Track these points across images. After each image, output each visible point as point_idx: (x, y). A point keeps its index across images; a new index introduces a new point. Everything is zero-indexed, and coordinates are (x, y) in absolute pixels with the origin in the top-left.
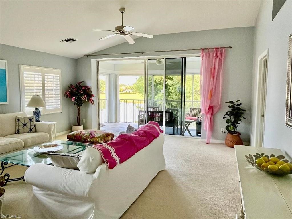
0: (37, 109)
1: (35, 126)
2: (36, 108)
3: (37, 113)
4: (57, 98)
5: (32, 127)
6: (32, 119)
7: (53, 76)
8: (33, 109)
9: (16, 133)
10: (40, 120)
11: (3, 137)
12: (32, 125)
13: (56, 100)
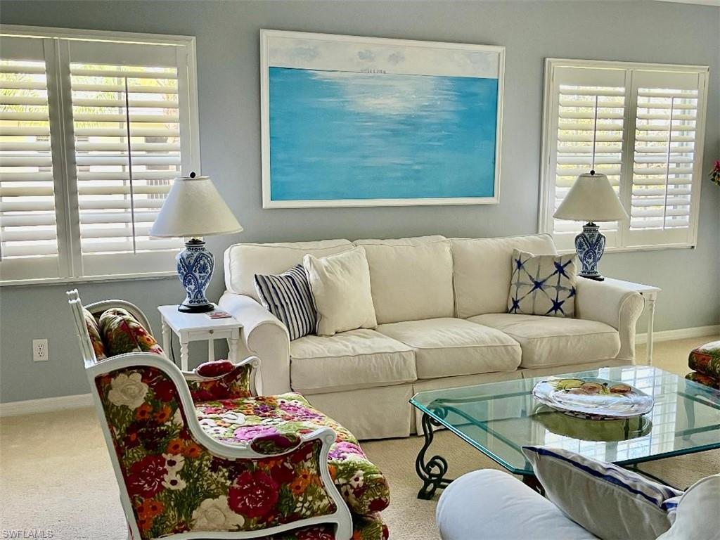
0: (591, 227)
1: (573, 292)
2: (588, 225)
3: (590, 243)
4: (681, 188)
5: (563, 295)
6: (565, 265)
7: (674, 97)
8: (578, 227)
9: (507, 311)
10: (599, 271)
11: (465, 319)
12: (564, 289)
13: (676, 195)
